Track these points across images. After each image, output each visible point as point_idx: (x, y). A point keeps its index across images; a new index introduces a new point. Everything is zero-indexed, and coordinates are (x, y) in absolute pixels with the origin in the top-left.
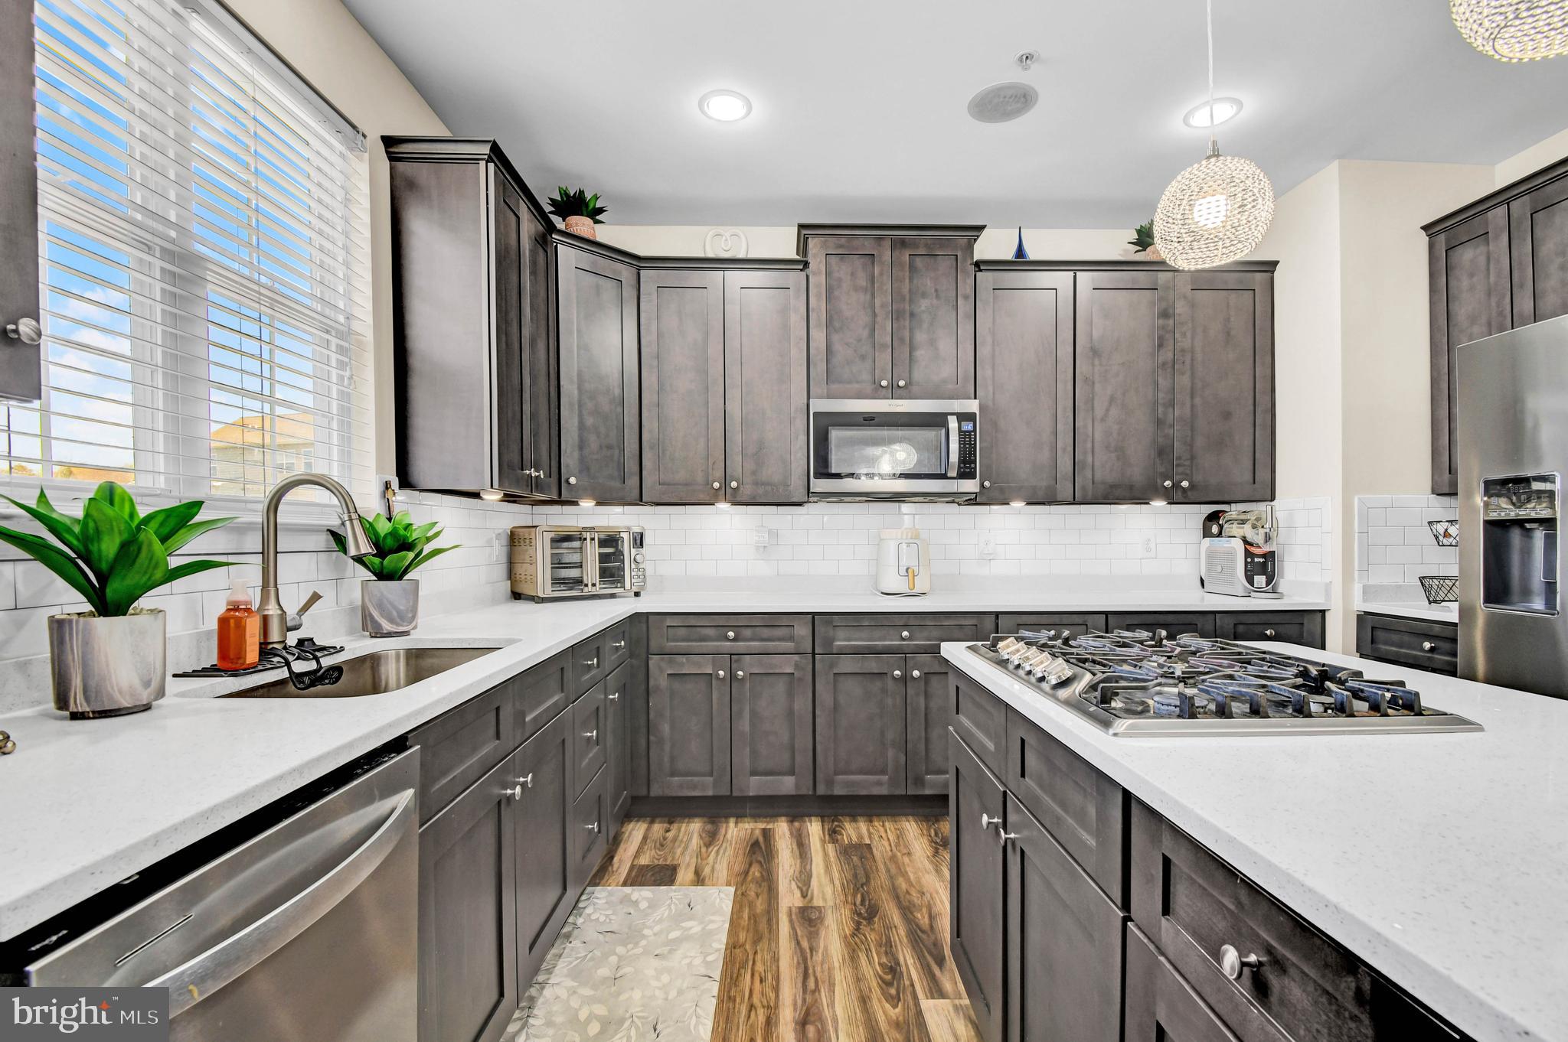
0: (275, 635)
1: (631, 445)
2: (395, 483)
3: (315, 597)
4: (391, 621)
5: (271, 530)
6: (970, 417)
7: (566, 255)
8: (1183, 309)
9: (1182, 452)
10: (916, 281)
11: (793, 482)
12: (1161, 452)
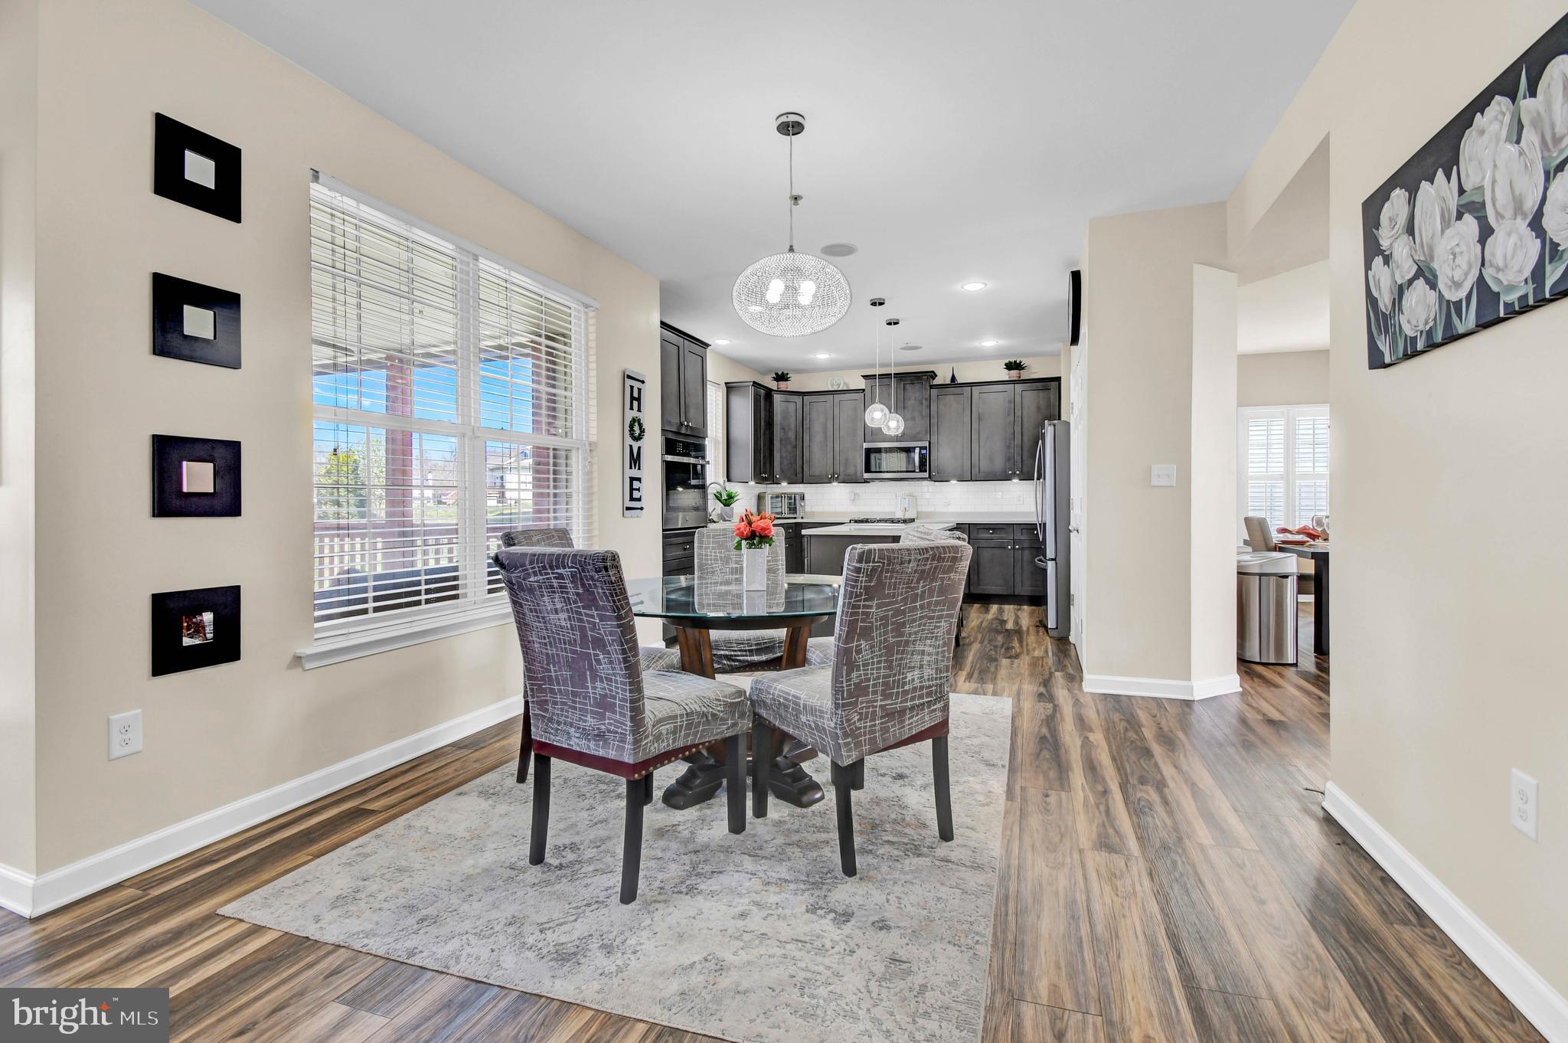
1: (799, 462)
2: (726, 479)
4: (728, 517)
6: (925, 448)
7: (777, 398)
8: (1018, 399)
9: (1018, 458)
10: (906, 394)
11: (859, 474)
12: (1009, 460)
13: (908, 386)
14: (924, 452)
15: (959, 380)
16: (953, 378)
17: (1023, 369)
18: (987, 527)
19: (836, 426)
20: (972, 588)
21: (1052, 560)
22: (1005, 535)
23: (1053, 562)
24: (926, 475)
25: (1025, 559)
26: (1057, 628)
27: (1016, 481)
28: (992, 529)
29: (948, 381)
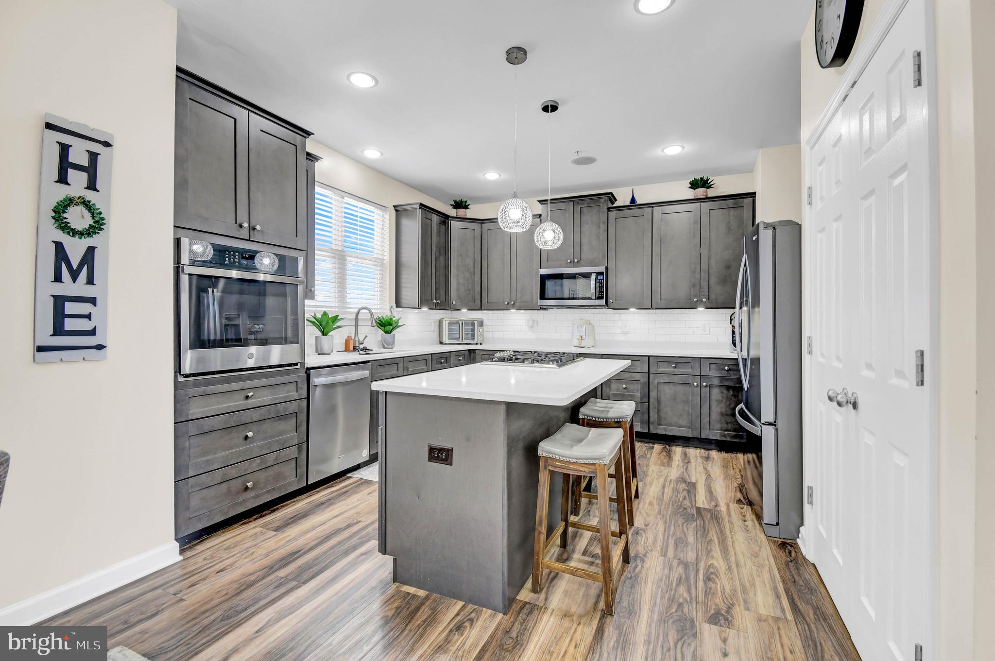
0: (357, 345)
1: (477, 289)
2: (394, 305)
3: (366, 336)
4: (387, 345)
5: (357, 320)
6: (601, 274)
7: (454, 224)
8: (705, 219)
9: (704, 284)
10: (583, 218)
11: (534, 301)
12: (694, 286)
13: (585, 210)
14: (600, 277)
15: (639, 201)
16: (633, 200)
17: (710, 187)
18: (668, 359)
19: (513, 254)
20: (651, 427)
21: (770, 424)
22: (690, 370)
23: (771, 428)
24: (603, 302)
25: (714, 397)
26: (778, 524)
27: (701, 309)
28: (676, 363)
29: (628, 203)
